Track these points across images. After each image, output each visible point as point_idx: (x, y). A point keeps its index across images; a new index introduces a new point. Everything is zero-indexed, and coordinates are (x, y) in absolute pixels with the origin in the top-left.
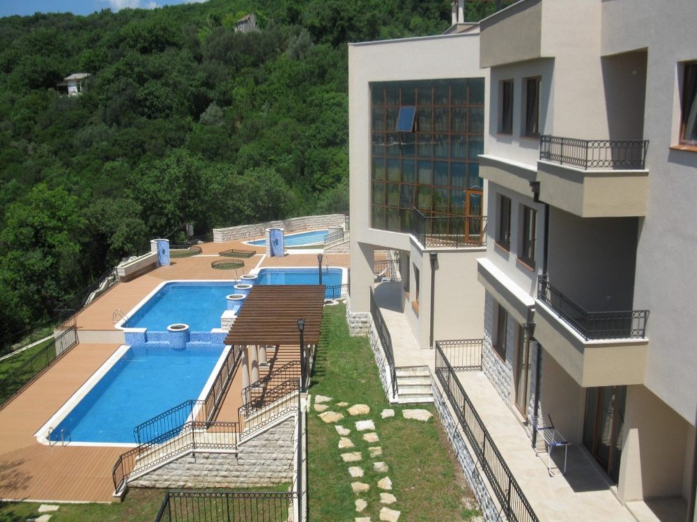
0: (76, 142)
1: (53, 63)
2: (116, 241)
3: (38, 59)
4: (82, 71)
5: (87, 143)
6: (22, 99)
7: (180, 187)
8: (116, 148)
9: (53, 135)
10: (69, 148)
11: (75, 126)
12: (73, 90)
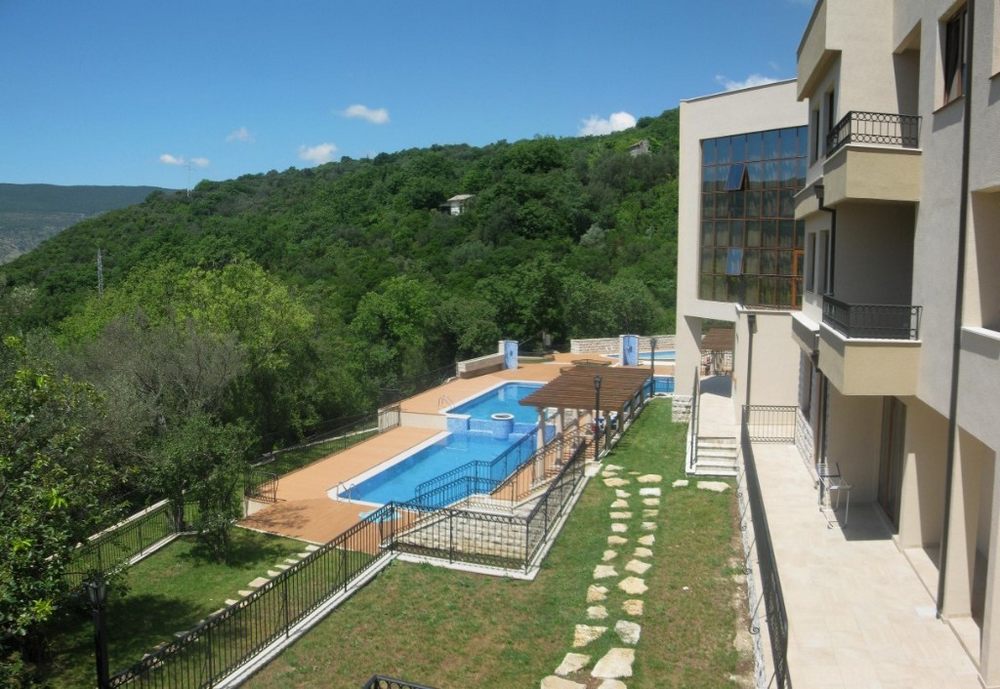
0: (450, 259)
1: (437, 184)
2: (465, 342)
3: (424, 179)
4: (465, 193)
5: (462, 260)
6: (403, 218)
7: (539, 290)
8: (491, 266)
9: (429, 252)
10: (444, 265)
11: (451, 243)
12: (455, 210)
